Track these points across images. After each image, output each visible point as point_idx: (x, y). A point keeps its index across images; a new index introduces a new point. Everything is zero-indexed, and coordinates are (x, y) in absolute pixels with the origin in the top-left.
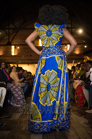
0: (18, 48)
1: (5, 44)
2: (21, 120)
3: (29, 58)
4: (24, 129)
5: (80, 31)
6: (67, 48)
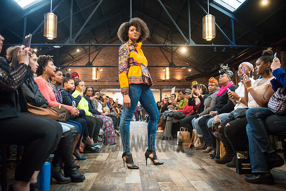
0: (101, 70)
1: (84, 65)
2: (110, 161)
3: (115, 84)
4: (116, 172)
5: (184, 50)
6: (165, 71)
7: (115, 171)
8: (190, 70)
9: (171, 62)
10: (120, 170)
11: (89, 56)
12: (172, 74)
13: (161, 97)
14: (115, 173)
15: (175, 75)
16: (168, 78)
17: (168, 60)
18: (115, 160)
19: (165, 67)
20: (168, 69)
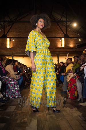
1: (1, 37)
2: (16, 113)
6: (61, 41)
7: (18, 122)
8: (80, 40)
9: (65, 34)
10: (23, 121)
11: (4, 30)
12: (67, 43)
13: (58, 61)
14: (18, 123)
15: (69, 44)
16: (63, 46)
17: (63, 32)
18: (20, 112)
19: (61, 38)
20: (63, 39)
